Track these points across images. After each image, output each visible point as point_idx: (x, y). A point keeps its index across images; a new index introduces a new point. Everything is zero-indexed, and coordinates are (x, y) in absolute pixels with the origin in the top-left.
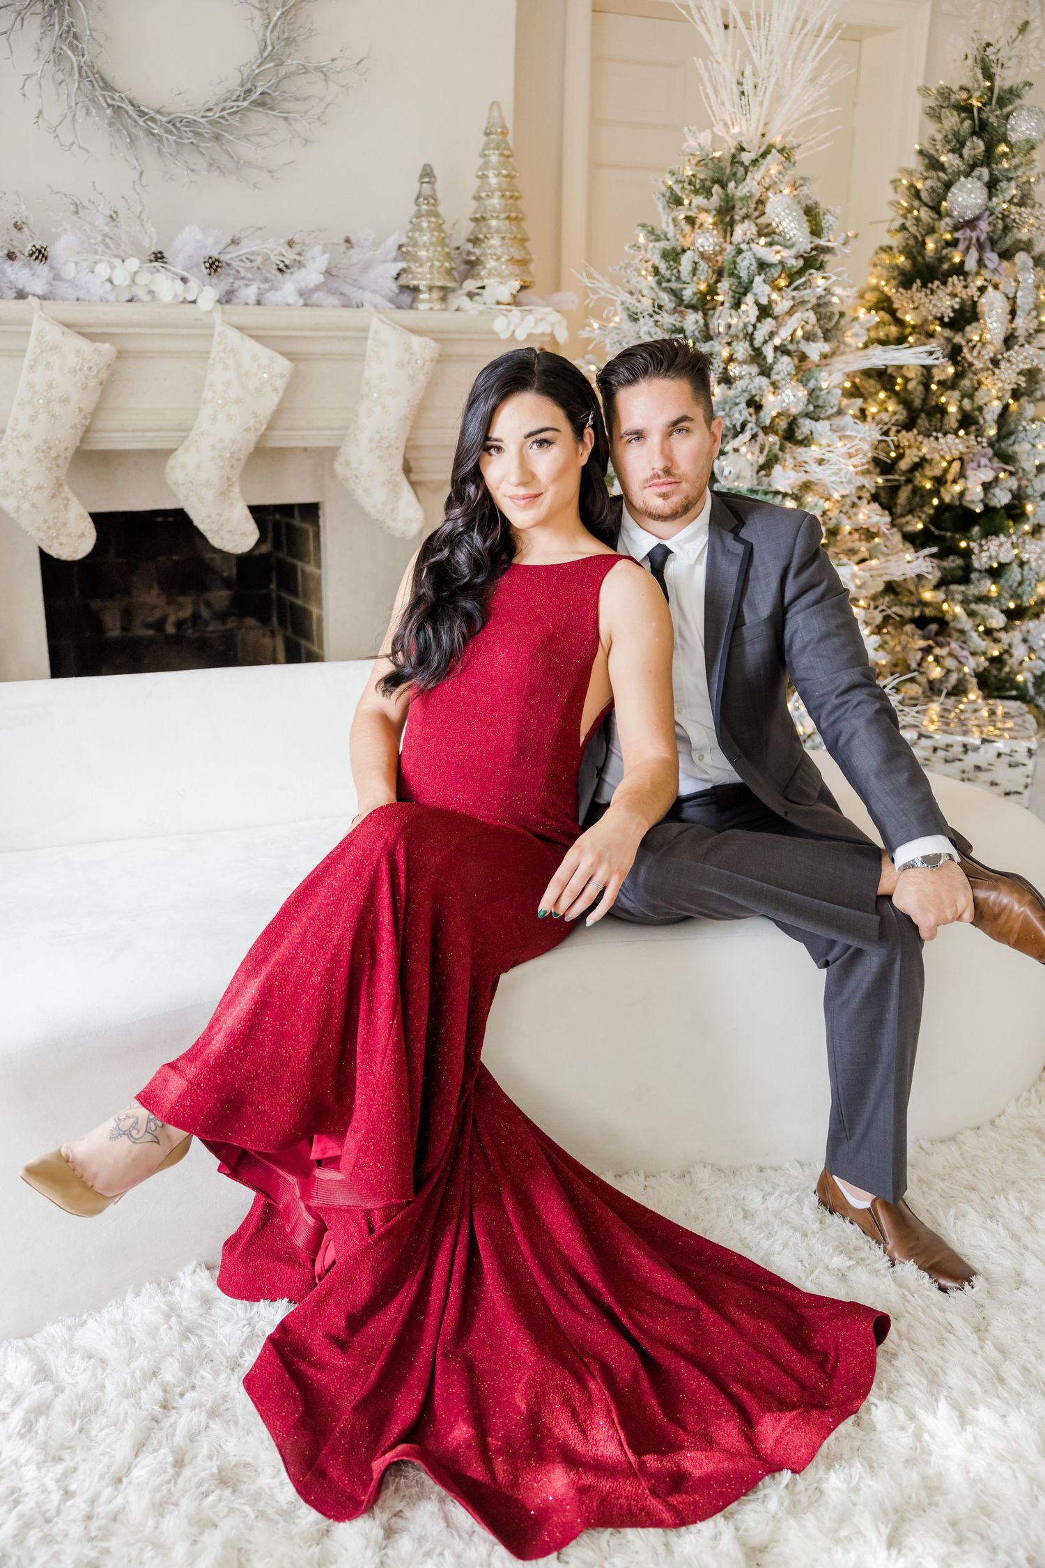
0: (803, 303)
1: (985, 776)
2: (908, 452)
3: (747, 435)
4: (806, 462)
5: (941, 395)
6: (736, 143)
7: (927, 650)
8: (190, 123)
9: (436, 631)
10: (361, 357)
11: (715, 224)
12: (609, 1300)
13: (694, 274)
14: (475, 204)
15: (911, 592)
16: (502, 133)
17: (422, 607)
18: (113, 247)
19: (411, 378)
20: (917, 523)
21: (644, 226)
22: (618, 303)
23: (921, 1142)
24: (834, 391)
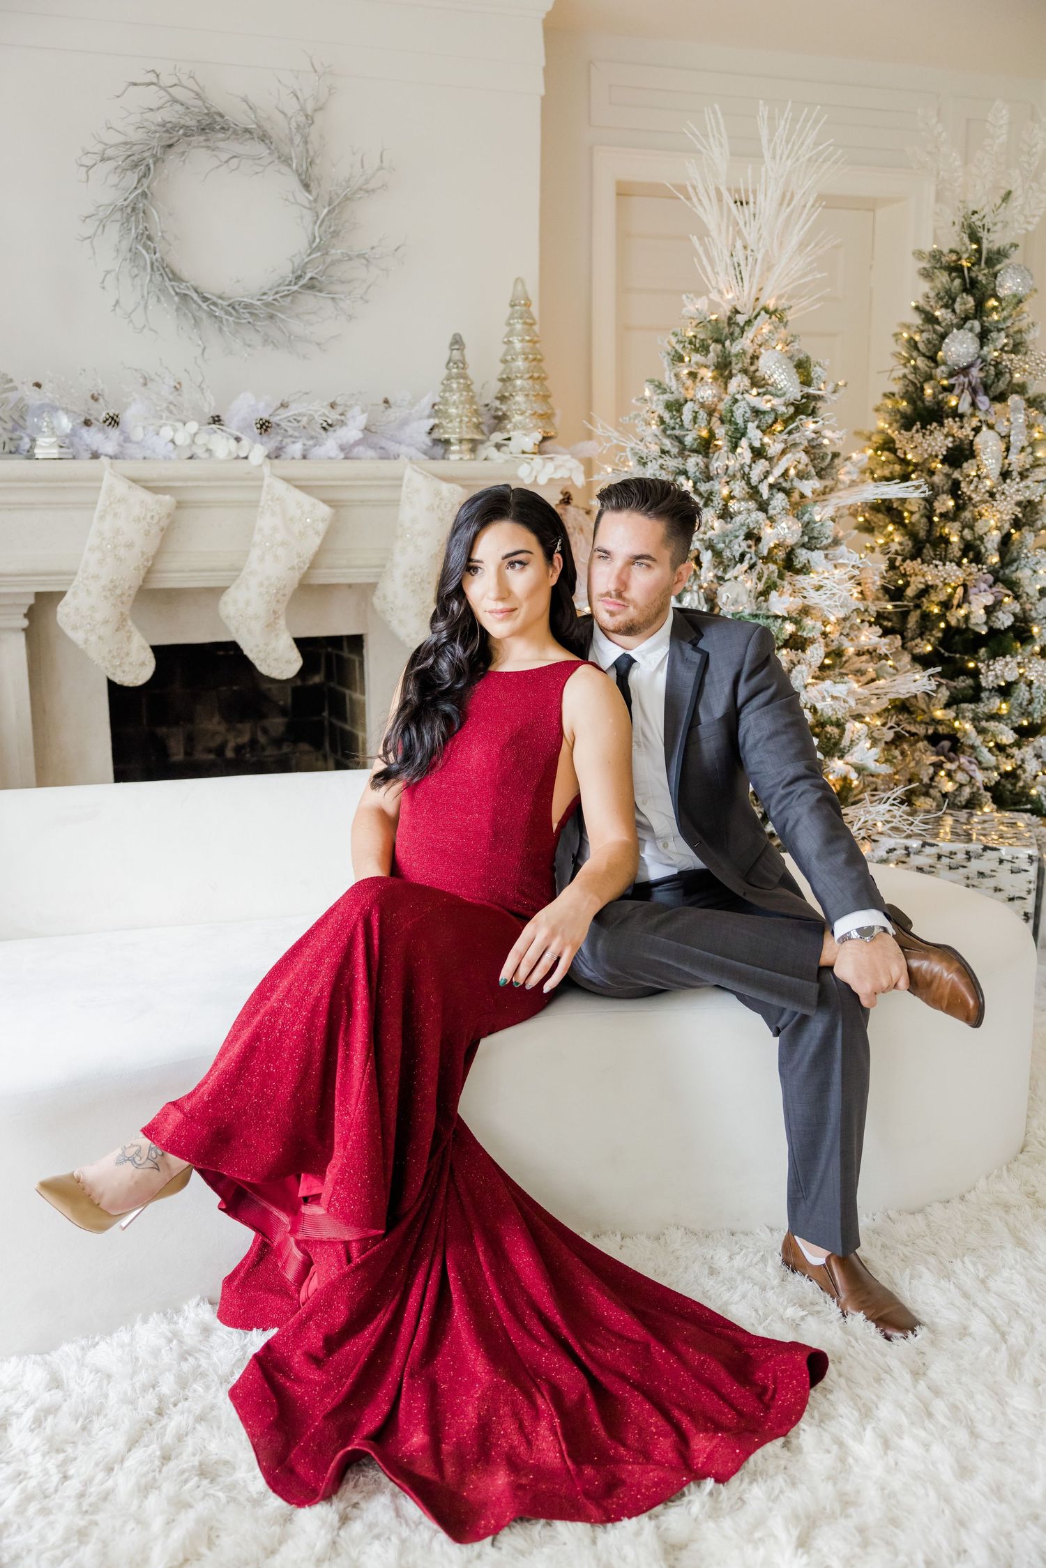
0: (795, 445)
1: (990, 883)
2: (912, 579)
3: (746, 565)
4: (804, 588)
5: (944, 527)
6: (730, 307)
7: (938, 766)
8: (247, 306)
9: (419, 731)
10: (396, 503)
11: (715, 379)
12: (565, 1332)
13: (695, 423)
14: (502, 366)
15: (923, 711)
16: (525, 305)
17: (408, 711)
18: (175, 412)
19: (441, 520)
20: (925, 645)
21: (651, 381)
22: (628, 450)
23: (889, 1212)
24: (828, 523)
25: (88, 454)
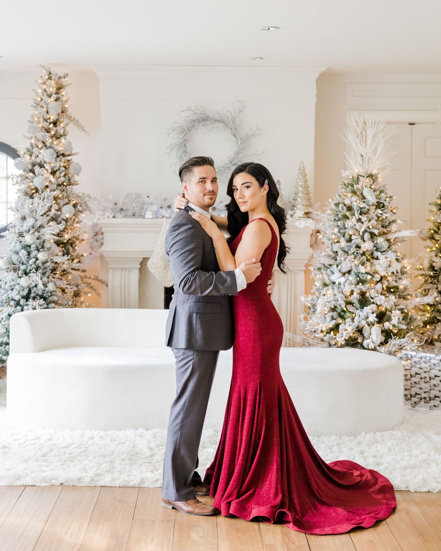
6: (356, 174)
16: (303, 170)
24: (383, 244)
25: (161, 217)
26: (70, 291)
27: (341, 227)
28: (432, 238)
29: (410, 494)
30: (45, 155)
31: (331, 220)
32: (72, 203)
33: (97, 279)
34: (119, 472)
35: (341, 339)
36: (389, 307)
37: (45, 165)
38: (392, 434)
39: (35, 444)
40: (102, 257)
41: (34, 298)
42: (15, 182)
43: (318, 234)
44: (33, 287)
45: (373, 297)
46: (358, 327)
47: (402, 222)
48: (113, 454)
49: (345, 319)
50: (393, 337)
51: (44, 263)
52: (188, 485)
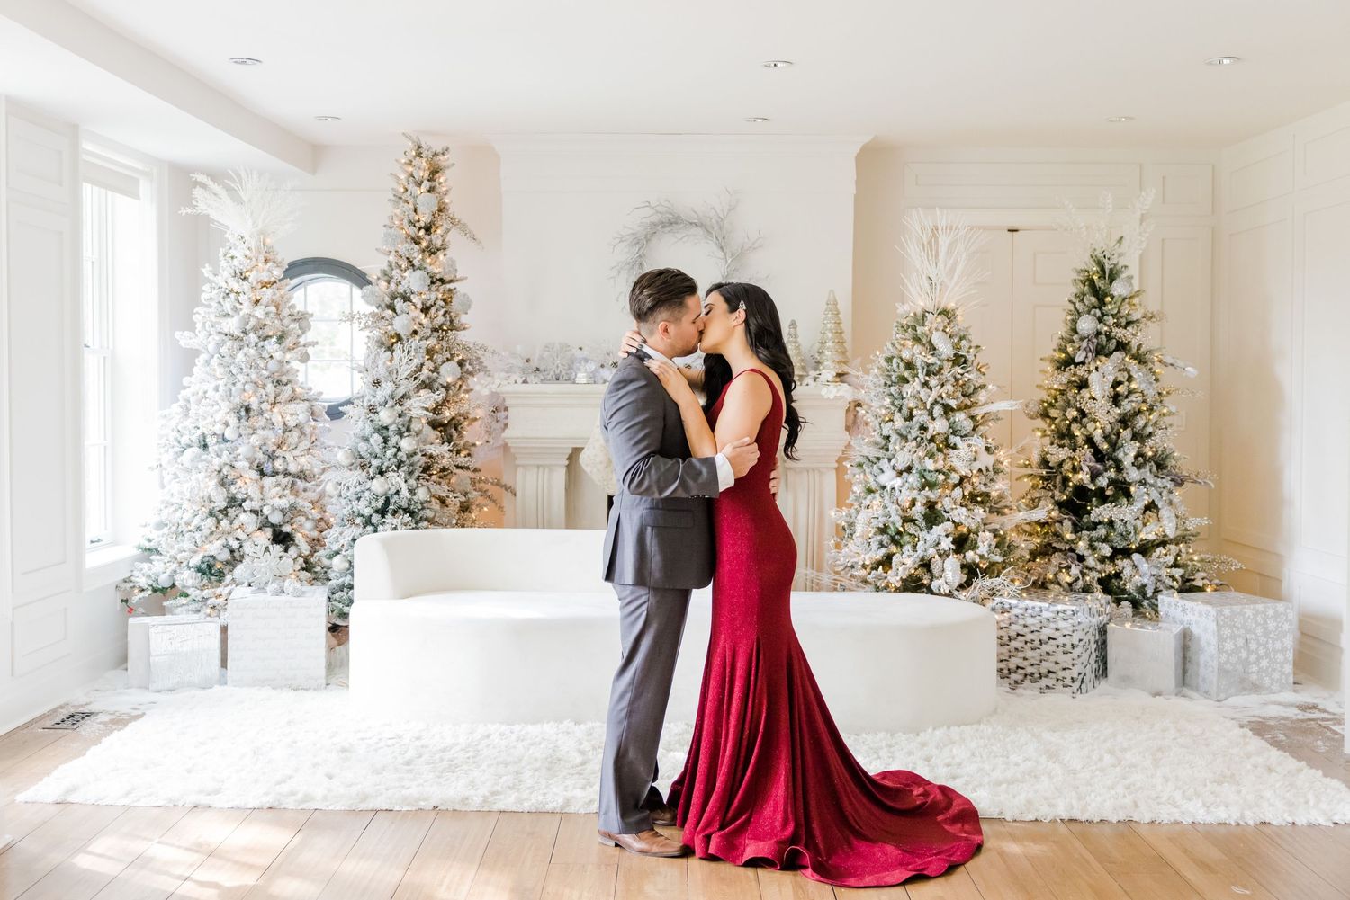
0: (947, 381)
6: (922, 309)
13: (899, 368)
20: (1062, 495)
24: (965, 422)
25: (602, 381)
26: (454, 502)
27: (896, 395)
28: (1045, 415)
29: (1005, 823)
30: (412, 280)
31: (880, 386)
32: (456, 359)
33: (498, 484)
34: (529, 788)
35: (895, 577)
36: (973, 527)
37: (412, 296)
38: (977, 730)
39: (394, 745)
40: (505, 447)
41: (395, 513)
42: (362, 326)
43: (858, 409)
44: (392, 495)
45: (947, 509)
46: (922, 559)
47: (995, 388)
48: (521, 760)
49: (901, 546)
50: (980, 576)
51: (410, 455)
52: (641, 808)
